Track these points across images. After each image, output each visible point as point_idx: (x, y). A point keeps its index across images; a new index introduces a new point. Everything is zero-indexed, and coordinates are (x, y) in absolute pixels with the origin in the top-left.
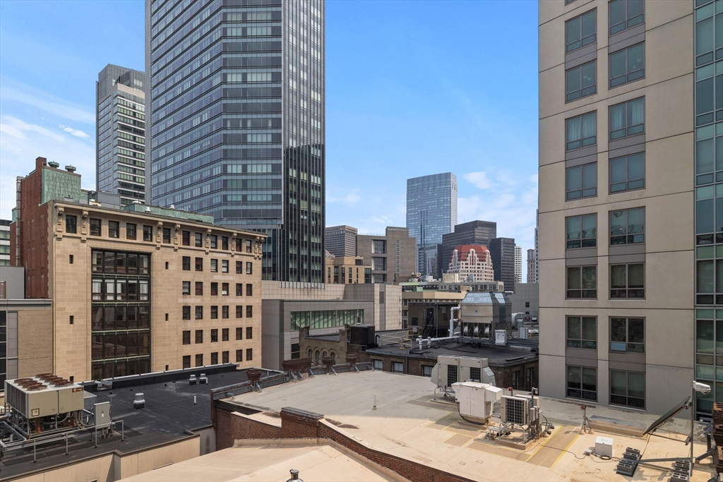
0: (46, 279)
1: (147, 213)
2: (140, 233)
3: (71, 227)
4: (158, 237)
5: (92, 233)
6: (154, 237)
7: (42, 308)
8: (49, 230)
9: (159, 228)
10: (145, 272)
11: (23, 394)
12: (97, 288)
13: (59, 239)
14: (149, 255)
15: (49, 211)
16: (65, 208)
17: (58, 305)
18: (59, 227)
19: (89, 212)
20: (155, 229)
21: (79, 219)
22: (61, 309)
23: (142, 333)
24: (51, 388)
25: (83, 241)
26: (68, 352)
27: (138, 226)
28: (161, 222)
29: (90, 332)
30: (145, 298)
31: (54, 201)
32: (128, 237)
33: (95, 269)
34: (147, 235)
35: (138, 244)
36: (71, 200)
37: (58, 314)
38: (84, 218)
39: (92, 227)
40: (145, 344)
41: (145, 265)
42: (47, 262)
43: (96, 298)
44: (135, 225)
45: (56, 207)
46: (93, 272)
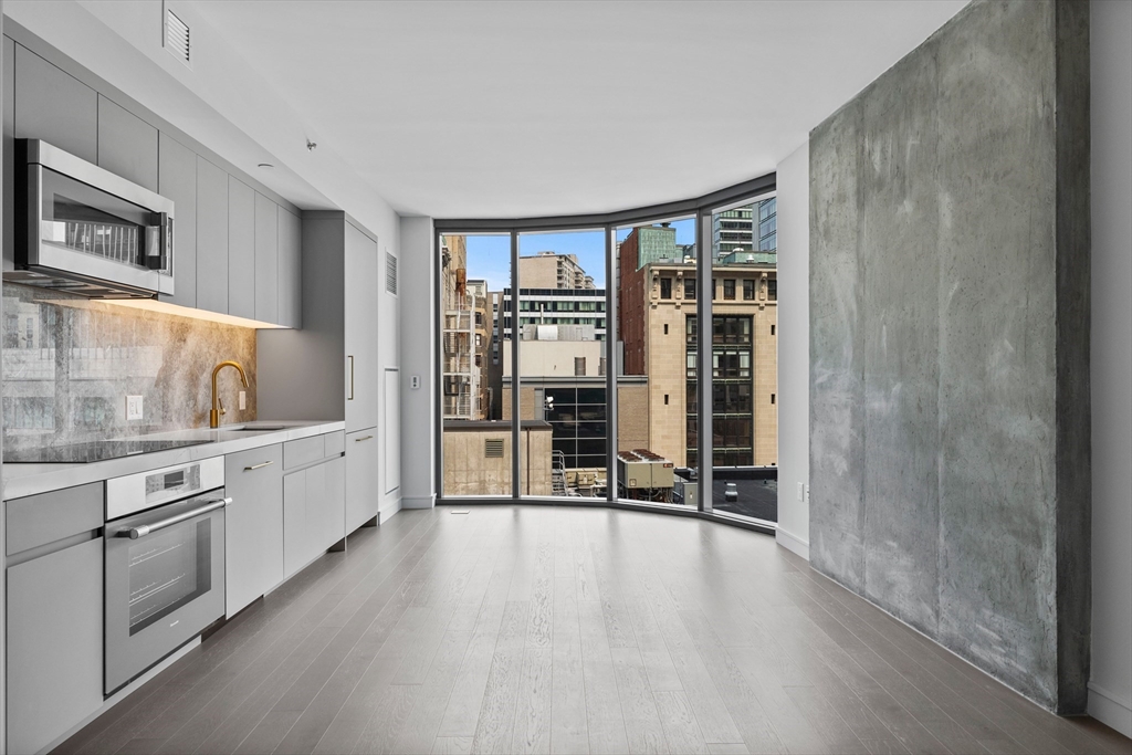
0: (643, 352)
1: (749, 263)
2: (740, 290)
3: (666, 293)
4: (762, 293)
5: (687, 297)
6: (757, 293)
7: (639, 386)
8: (645, 298)
9: (763, 281)
10: (746, 340)
12: (692, 364)
13: (655, 307)
14: (750, 317)
15: (645, 277)
16: (660, 271)
17: (654, 382)
18: (653, 293)
19: (684, 271)
20: (757, 283)
21: (673, 282)
22: (656, 387)
23: (742, 418)
24: (644, 461)
25: (678, 307)
26: (663, 437)
27: (738, 282)
28: (765, 272)
29: (685, 414)
30: (746, 374)
31: (650, 265)
32: (726, 297)
33: (690, 340)
34: (749, 293)
35: (737, 306)
36: (665, 261)
37: (654, 393)
38: (678, 280)
39: (687, 290)
40: (747, 435)
41: (746, 331)
42: (643, 334)
43: (691, 374)
44: (734, 281)
45: (652, 271)
46: (688, 343)
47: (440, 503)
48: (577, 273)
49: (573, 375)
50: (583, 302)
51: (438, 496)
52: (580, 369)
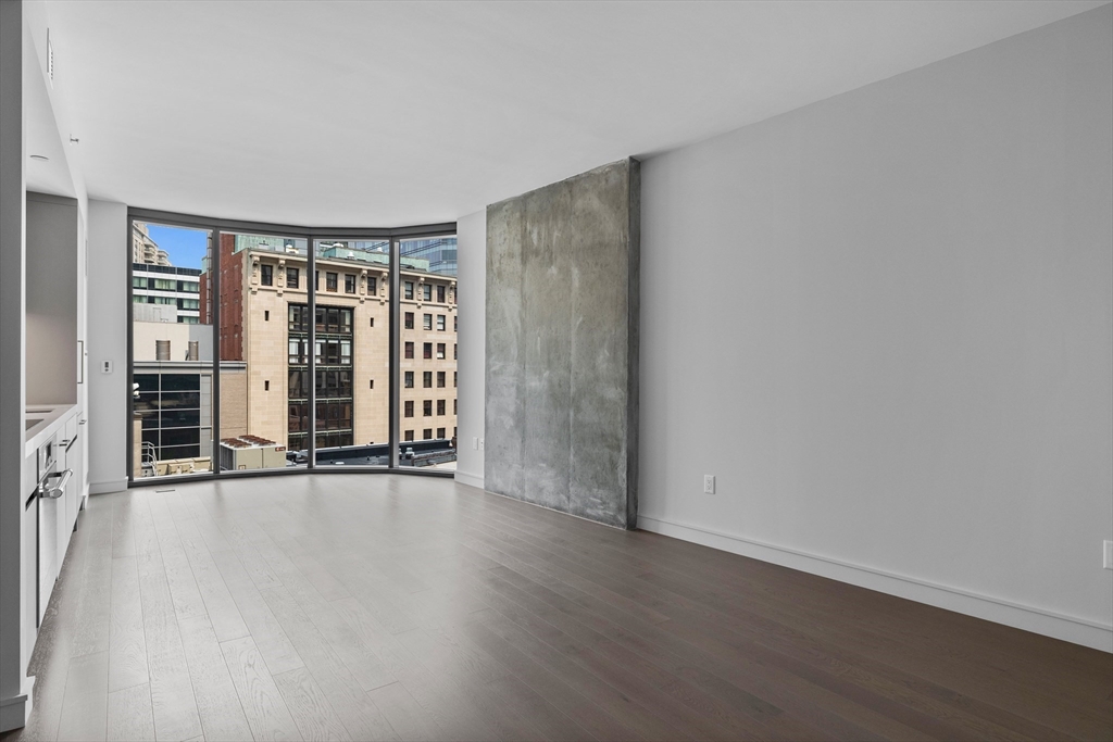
0: (240, 339)
1: (348, 259)
2: (341, 283)
3: (267, 279)
4: (362, 288)
5: (289, 285)
6: (357, 288)
7: (236, 371)
8: (243, 283)
9: (363, 277)
10: (348, 330)
11: (231, 451)
12: (294, 349)
13: (254, 293)
14: (351, 310)
15: (244, 261)
16: (261, 257)
17: (253, 368)
18: (253, 278)
19: (286, 260)
20: (358, 278)
21: (275, 269)
22: (256, 373)
23: (344, 403)
24: (255, 446)
25: (280, 295)
26: (263, 423)
27: (339, 276)
28: (365, 269)
29: (286, 400)
30: (348, 361)
31: (249, 250)
32: (328, 289)
33: (292, 327)
34: (350, 286)
35: (339, 298)
36: (265, 248)
37: (253, 379)
38: (280, 268)
39: (289, 278)
40: (347, 417)
41: (348, 322)
42: (240, 319)
43: (293, 361)
44: (336, 274)
45: (251, 256)
46: (290, 330)
47: (132, 485)
48: (147, 246)
49: (154, 359)
50: (160, 280)
51: (131, 479)
52: (163, 353)
